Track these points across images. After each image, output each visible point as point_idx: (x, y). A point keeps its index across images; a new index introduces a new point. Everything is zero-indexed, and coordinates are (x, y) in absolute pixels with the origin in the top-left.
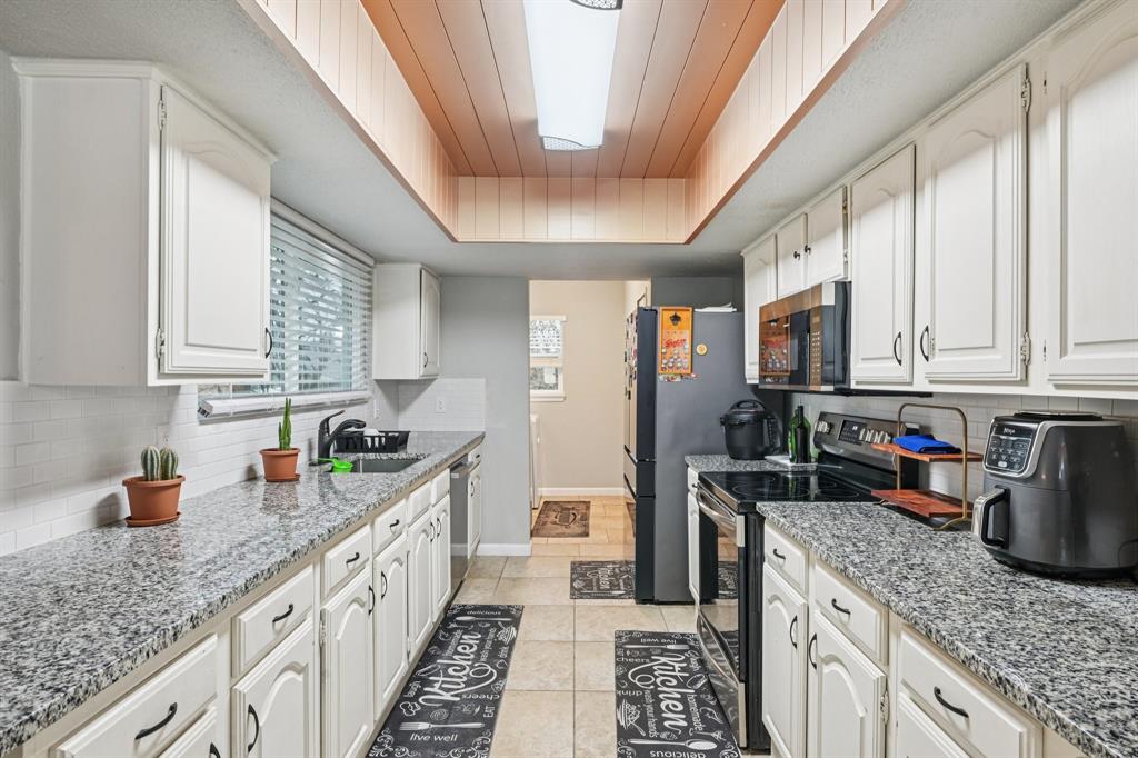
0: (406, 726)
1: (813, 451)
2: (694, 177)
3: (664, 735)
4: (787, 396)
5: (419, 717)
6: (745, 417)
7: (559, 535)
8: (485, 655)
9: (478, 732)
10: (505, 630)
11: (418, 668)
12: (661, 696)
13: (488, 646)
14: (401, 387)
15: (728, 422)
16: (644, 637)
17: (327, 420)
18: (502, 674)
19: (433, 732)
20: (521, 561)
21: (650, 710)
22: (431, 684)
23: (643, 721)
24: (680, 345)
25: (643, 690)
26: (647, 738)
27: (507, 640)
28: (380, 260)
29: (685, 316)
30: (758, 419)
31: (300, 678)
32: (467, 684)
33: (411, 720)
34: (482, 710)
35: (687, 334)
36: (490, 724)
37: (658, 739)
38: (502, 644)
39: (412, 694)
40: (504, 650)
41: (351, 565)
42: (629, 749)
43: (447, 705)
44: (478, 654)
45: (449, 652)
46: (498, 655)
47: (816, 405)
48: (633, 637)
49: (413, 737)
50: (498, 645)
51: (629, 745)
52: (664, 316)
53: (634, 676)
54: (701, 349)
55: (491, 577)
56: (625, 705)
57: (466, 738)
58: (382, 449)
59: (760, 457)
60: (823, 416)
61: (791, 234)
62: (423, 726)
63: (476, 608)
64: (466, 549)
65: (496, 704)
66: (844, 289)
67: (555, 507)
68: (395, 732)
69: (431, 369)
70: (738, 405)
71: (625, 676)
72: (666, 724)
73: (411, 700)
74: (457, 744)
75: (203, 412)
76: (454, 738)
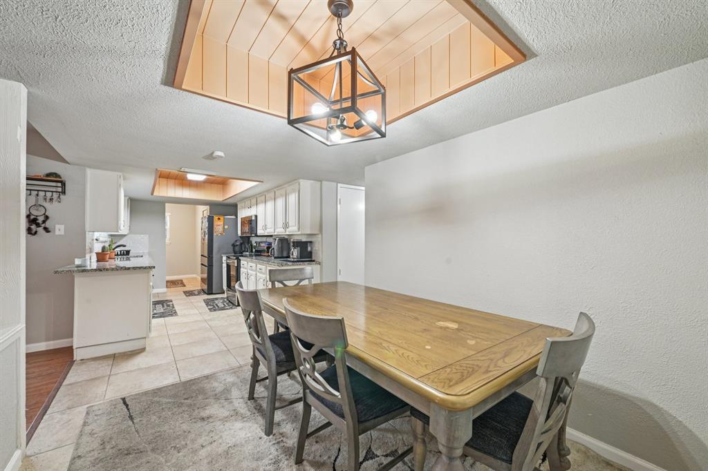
1: (254, 250)
2: (226, 184)
4: (249, 237)
6: (238, 243)
15: (234, 245)
24: (219, 226)
29: (222, 218)
30: (241, 244)
35: (222, 223)
47: (254, 240)
52: (216, 218)
54: (226, 227)
59: (242, 253)
60: (256, 242)
61: (248, 203)
66: (256, 216)
70: (236, 241)
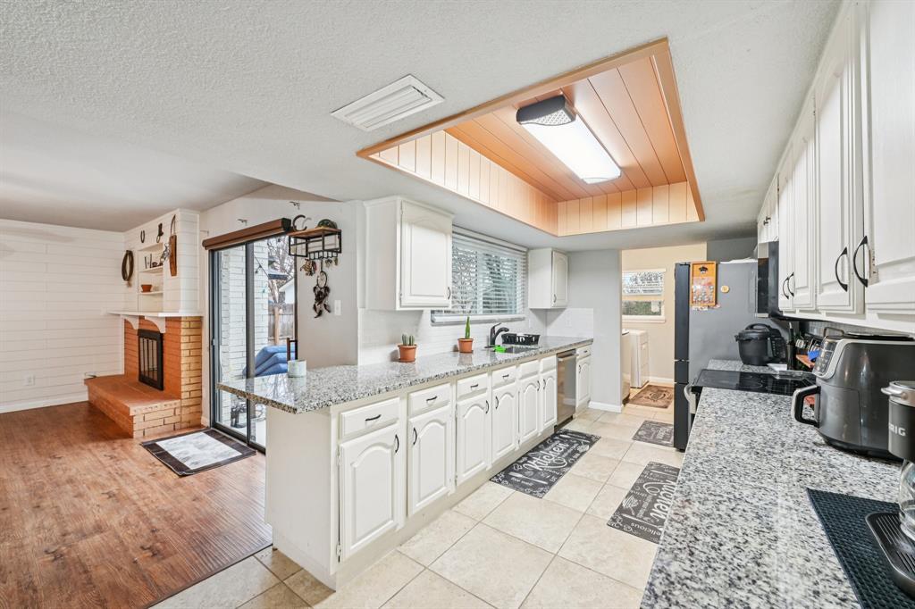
0: (512, 474)
3: (646, 519)
5: (520, 472)
6: (754, 335)
7: (646, 405)
8: (566, 454)
9: (543, 486)
10: (583, 446)
11: (530, 452)
12: (658, 500)
13: (569, 451)
14: (549, 313)
15: (742, 340)
16: (669, 469)
17: (494, 327)
18: (570, 465)
19: (522, 479)
20: (613, 414)
21: (645, 505)
22: (532, 460)
23: (637, 509)
25: (648, 494)
26: (635, 517)
27: (581, 451)
28: (529, 249)
29: (711, 267)
30: (764, 337)
31: (442, 427)
32: (549, 465)
33: (515, 472)
34: (550, 478)
35: (712, 279)
36: (551, 484)
37: (642, 519)
38: (578, 452)
39: (521, 461)
40: (578, 455)
41: (474, 389)
42: (620, 518)
43: (535, 471)
44: (562, 453)
45: (548, 449)
46: (572, 457)
48: (660, 467)
49: (513, 479)
50: (575, 451)
51: (622, 516)
52: (695, 269)
53: (646, 486)
54: (724, 289)
55: (591, 420)
56: (632, 498)
57: (536, 486)
58: (523, 343)
59: (764, 364)
61: (767, 208)
62: (519, 475)
63: (573, 433)
64: (575, 402)
65: (559, 477)
66: (774, 246)
67: (653, 389)
68: (506, 474)
69: (559, 304)
70: (751, 327)
71: (641, 485)
72: (652, 514)
73: (519, 464)
74: (531, 487)
75: (433, 321)
76: (531, 484)
